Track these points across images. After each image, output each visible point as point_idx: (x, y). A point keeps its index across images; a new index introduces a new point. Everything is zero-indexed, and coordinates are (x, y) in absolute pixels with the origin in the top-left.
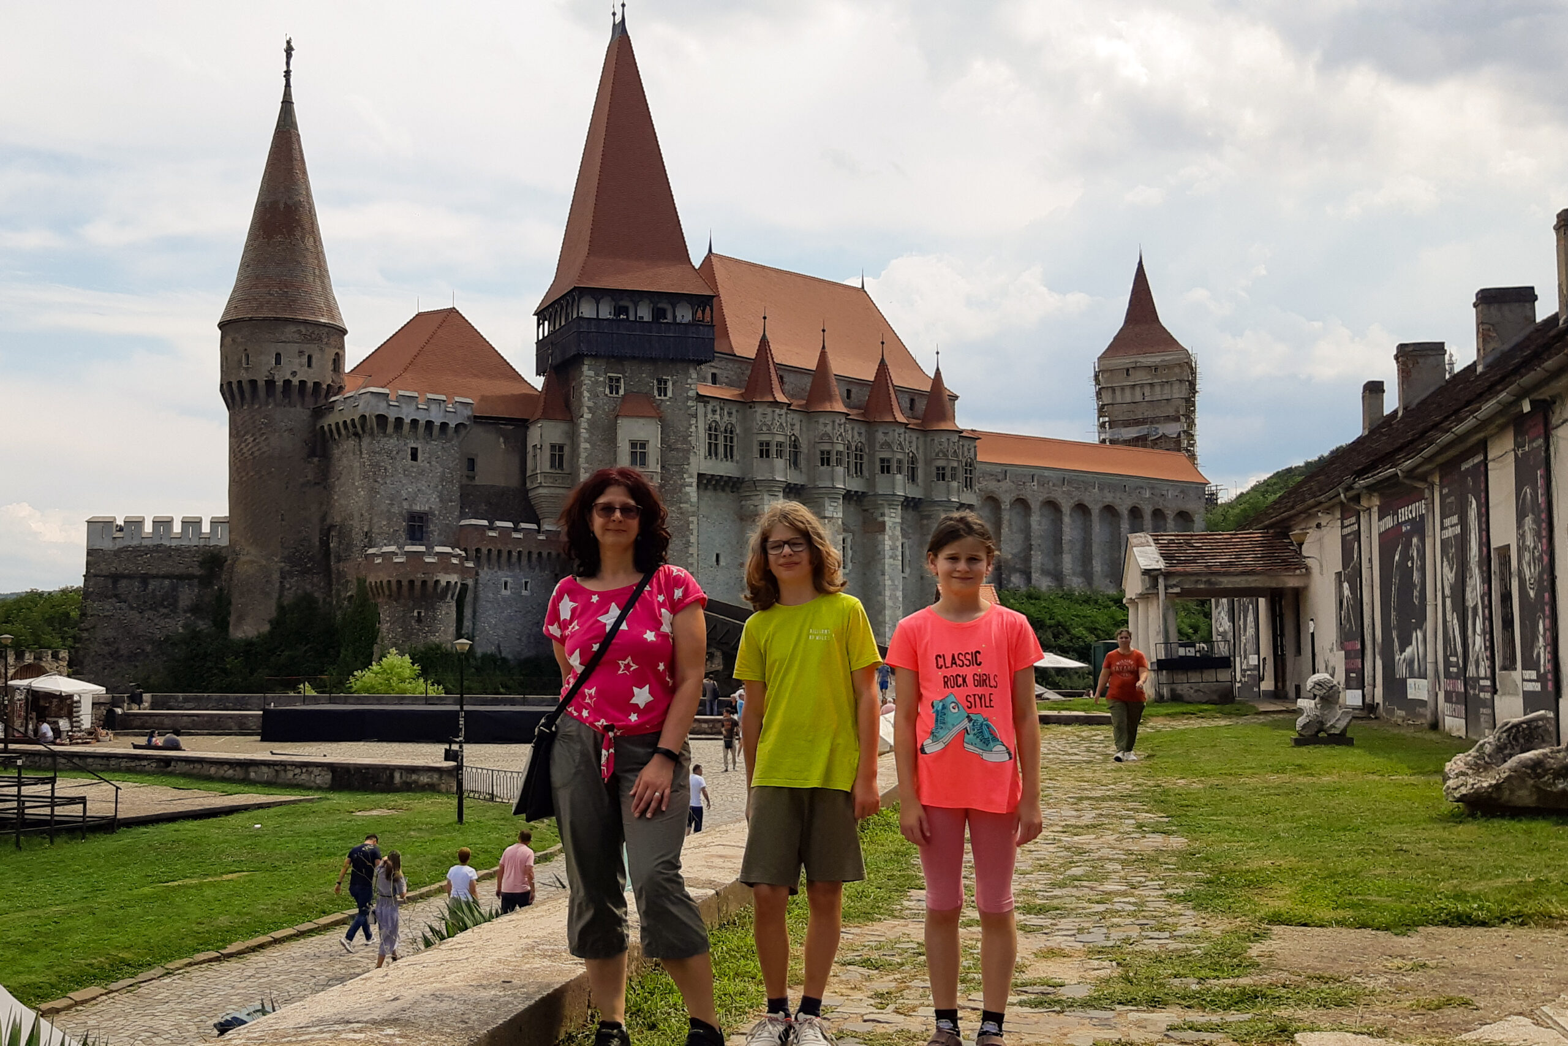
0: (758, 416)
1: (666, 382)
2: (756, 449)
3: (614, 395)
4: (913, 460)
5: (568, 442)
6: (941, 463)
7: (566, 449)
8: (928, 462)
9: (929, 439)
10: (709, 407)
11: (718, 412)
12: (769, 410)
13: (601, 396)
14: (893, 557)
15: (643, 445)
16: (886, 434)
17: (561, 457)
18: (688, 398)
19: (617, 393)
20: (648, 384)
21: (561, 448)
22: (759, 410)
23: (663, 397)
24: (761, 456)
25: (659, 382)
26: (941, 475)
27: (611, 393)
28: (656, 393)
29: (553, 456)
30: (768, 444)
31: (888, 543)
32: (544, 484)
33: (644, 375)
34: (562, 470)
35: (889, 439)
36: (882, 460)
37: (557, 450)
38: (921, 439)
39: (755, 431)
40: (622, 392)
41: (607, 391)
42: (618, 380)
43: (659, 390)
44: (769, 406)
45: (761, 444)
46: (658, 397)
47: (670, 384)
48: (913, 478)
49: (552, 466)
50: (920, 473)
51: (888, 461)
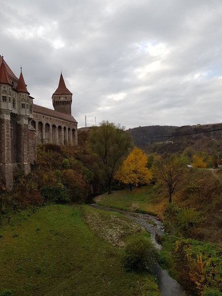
4: (14, 101)
6: (24, 103)
8: (19, 102)
9: (19, 94)
14: (8, 132)
16: (4, 87)
26: (23, 106)
31: (6, 127)
35: (6, 89)
36: (3, 97)
38: (17, 94)
48: (14, 106)
50: (16, 105)
51: (6, 97)
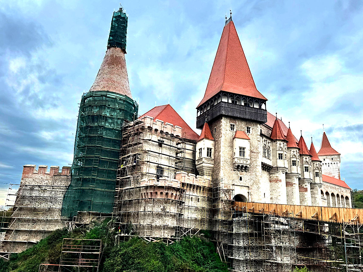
0: (278, 145)
1: (249, 129)
2: (278, 156)
3: (232, 131)
5: (213, 148)
6: (317, 171)
7: (213, 150)
8: (313, 171)
10: (264, 139)
11: (266, 141)
12: (282, 143)
13: (228, 131)
15: (244, 149)
16: (306, 159)
17: (211, 153)
18: (257, 135)
19: (233, 130)
20: (244, 128)
21: (211, 149)
22: (278, 142)
23: (249, 133)
24: (280, 159)
25: (248, 128)
26: (317, 175)
27: (231, 130)
28: (247, 132)
29: (208, 152)
30: (282, 154)
32: (204, 162)
33: (243, 125)
34: (211, 157)
36: (305, 167)
37: (209, 150)
39: (277, 150)
40: (235, 130)
41: (230, 129)
42: (234, 126)
43: (247, 131)
44: (282, 142)
45: (279, 154)
46: (247, 133)
47: (251, 129)
49: (208, 155)
51: (307, 167)
